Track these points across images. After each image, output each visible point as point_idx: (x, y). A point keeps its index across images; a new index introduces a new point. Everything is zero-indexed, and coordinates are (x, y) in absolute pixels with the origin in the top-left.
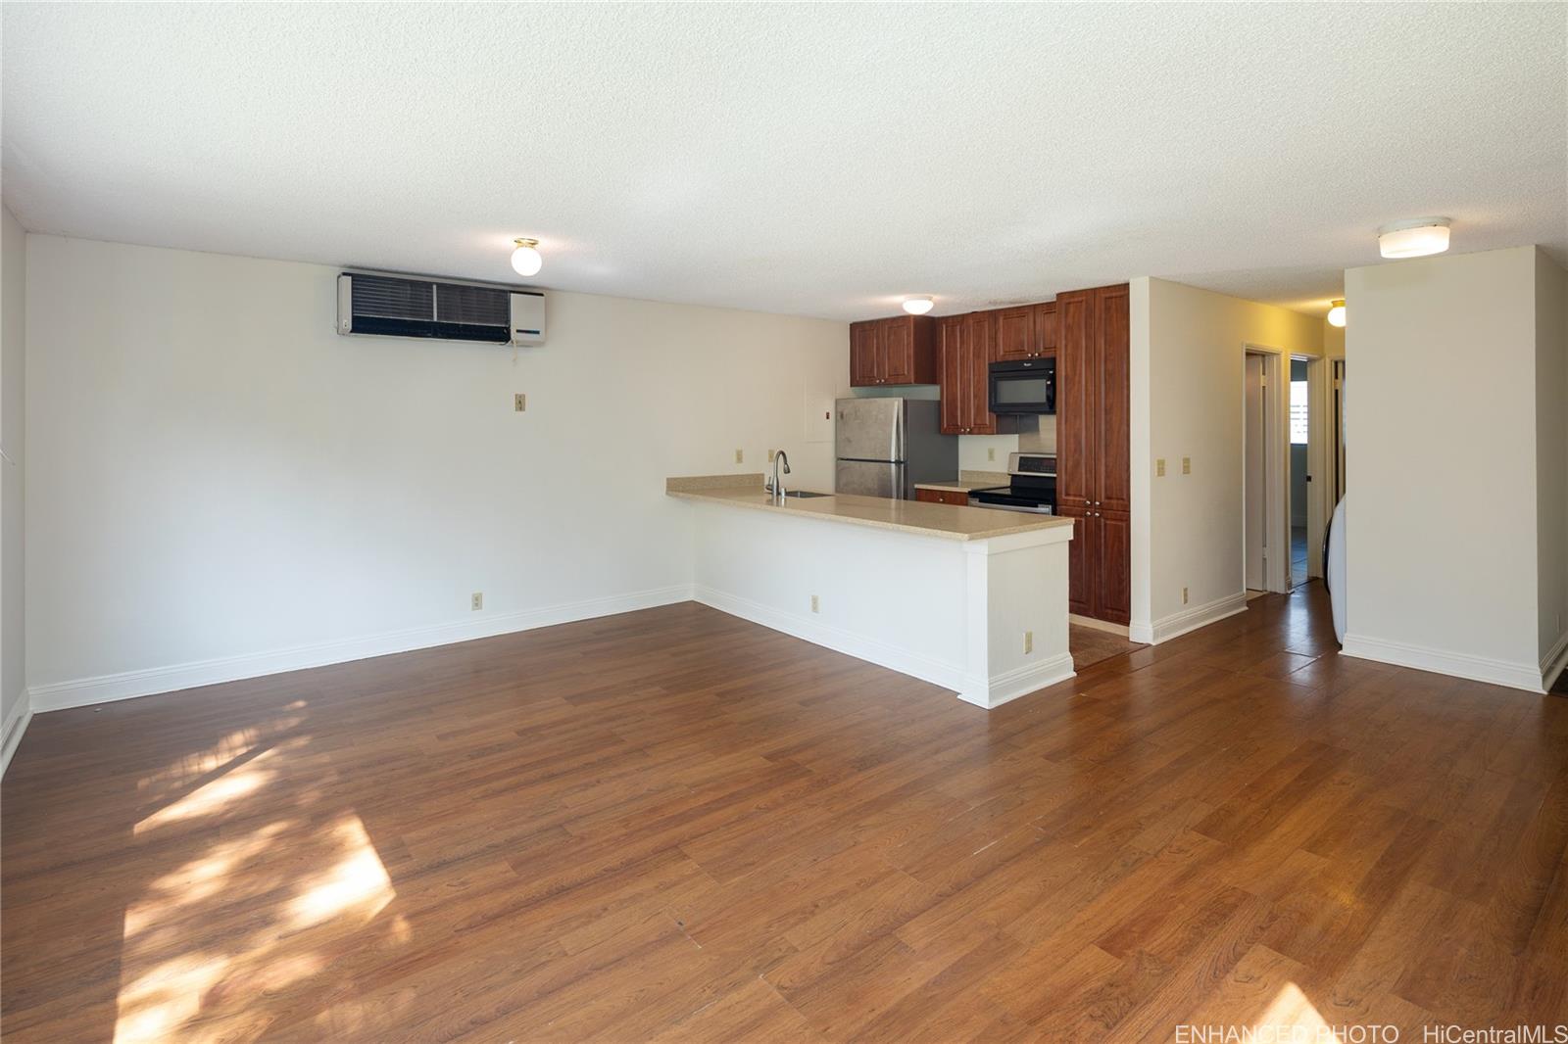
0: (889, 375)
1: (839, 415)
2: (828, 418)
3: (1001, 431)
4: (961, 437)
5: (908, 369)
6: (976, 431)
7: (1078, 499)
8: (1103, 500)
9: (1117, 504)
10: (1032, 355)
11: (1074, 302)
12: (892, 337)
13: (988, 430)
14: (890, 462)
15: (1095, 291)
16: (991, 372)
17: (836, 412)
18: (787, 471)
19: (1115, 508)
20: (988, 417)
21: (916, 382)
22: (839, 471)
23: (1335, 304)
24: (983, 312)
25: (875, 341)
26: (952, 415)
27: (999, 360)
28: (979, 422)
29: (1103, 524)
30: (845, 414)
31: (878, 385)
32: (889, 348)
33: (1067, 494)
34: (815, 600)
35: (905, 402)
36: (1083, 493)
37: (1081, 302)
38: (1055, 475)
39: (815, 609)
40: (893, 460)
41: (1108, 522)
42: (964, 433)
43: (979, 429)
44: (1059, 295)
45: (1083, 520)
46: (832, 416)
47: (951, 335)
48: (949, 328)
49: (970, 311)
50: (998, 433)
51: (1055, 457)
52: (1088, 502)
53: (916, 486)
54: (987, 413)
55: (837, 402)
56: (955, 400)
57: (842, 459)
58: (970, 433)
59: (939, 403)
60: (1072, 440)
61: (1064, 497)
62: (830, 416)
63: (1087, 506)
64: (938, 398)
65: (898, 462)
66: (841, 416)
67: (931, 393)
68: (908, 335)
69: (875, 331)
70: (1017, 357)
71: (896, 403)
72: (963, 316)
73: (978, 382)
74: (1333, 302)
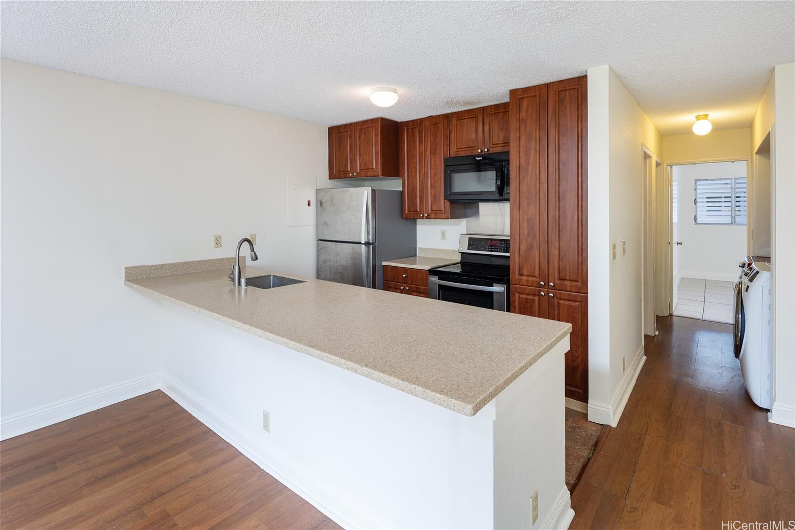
0: (360, 169)
1: (319, 202)
2: (309, 205)
3: (453, 216)
4: (419, 221)
5: (375, 163)
6: (433, 216)
7: (531, 279)
8: (556, 282)
9: (571, 286)
10: (482, 151)
11: (527, 97)
12: (362, 137)
13: (443, 216)
14: (360, 243)
15: (547, 86)
16: (447, 166)
17: (317, 200)
18: (256, 258)
19: (569, 289)
20: (443, 204)
21: (383, 175)
22: (319, 251)
23: (698, 118)
24: (439, 116)
25: (349, 141)
26: (413, 203)
27: (452, 156)
28: (435, 208)
29: (556, 304)
30: (324, 201)
31: (351, 177)
32: (360, 146)
33: (521, 275)
34: (266, 417)
35: (373, 191)
36: (537, 274)
37: (535, 96)
38: (508, 254)
39: (266, 427)
40: (363, 242)
41: (562, 302)
42: (423, 218)
43: (435, 215)
44: (513, 93)
45: (536, 298)
46: (313, 204)
47: (412, 136)
48: (410, 130)
49: (428, 116)
50: (451, 218)
51: (509, 238)
52: (542, 283)
53: (384, 263)
54: (442, 201)
55: (317, 192)
56: (415, 189)
57: (322, 240)
58: (428, 217)
59: (402, 193)
60: (525, 225)
61: (517, 277)
62: (311, 204)
63: (540, 286)
64: (401, 189)
65: (367, 244)
66: (321, 204)
67: (395, 185)
68: (376, 135)
69: (349, 132)
70: (468, 153)
71: (366, 192)
72: (422, 121)
73: (435, 175)
74: (696, 117)
